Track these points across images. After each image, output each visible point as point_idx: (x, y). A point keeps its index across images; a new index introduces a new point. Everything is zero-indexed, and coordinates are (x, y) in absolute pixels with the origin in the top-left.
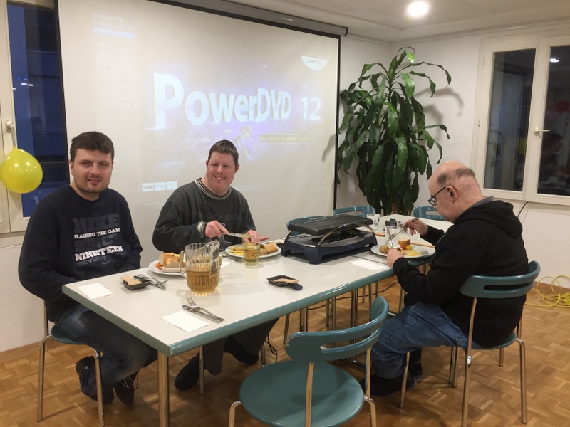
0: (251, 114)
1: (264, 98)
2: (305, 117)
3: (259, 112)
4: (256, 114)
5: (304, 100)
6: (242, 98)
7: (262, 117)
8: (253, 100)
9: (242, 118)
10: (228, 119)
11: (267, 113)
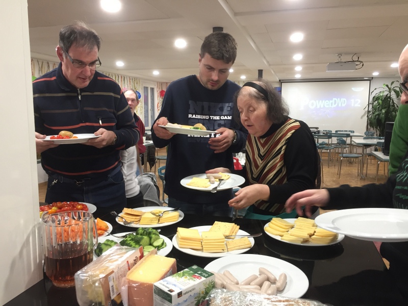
0: (330, 105)
1: (335, 101)
2: (353, 105)
3: (333, 104)
4: (332, 105)
5: (353, 100)
6: (327, 101)
7: (334, 106)
8: (331, 101)
9: (326, 106)
10: (322, 106)
11: (337, 104)
